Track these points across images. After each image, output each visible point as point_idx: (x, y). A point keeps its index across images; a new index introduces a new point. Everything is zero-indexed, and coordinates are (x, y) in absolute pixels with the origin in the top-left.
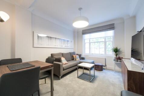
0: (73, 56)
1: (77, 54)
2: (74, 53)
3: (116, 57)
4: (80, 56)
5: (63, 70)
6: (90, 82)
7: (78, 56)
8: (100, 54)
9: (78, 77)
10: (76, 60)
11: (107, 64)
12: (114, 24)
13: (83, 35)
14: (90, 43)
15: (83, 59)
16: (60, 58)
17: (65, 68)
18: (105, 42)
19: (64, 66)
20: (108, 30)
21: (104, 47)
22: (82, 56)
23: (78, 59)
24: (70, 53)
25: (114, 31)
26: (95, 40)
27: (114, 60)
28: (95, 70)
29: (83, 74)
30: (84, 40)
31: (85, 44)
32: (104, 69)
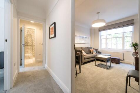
0: (90, 50)
1: (94, 49)
2: (91, 48)
3: (135, 51)
4: (96, 50)
5: (84, 59)
6: (107, 69)
7: (94, 51)
8: (117, 49)
9: (96, 66)
10: (93, 53)
11: (124, 59)
12: (133, 20)
13: (100, 32)
14: (106, 39)
15: (100, 53)
16: (82, 51)
17: (85, 58)
18: (123, 38)
19: (84, 56)
20: (126, 26)
21: (122, 42)
22: (99, 50)
23: (95, 53)
24: (88, 48)
25: (133, 26)
26: (112, 36)
27: (133, 55)
28: (111, 63)
29: (100, 64)
30: (101, 36)
31: (101, 39)
32: (121, 63)
